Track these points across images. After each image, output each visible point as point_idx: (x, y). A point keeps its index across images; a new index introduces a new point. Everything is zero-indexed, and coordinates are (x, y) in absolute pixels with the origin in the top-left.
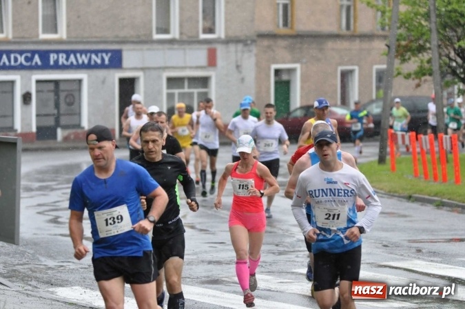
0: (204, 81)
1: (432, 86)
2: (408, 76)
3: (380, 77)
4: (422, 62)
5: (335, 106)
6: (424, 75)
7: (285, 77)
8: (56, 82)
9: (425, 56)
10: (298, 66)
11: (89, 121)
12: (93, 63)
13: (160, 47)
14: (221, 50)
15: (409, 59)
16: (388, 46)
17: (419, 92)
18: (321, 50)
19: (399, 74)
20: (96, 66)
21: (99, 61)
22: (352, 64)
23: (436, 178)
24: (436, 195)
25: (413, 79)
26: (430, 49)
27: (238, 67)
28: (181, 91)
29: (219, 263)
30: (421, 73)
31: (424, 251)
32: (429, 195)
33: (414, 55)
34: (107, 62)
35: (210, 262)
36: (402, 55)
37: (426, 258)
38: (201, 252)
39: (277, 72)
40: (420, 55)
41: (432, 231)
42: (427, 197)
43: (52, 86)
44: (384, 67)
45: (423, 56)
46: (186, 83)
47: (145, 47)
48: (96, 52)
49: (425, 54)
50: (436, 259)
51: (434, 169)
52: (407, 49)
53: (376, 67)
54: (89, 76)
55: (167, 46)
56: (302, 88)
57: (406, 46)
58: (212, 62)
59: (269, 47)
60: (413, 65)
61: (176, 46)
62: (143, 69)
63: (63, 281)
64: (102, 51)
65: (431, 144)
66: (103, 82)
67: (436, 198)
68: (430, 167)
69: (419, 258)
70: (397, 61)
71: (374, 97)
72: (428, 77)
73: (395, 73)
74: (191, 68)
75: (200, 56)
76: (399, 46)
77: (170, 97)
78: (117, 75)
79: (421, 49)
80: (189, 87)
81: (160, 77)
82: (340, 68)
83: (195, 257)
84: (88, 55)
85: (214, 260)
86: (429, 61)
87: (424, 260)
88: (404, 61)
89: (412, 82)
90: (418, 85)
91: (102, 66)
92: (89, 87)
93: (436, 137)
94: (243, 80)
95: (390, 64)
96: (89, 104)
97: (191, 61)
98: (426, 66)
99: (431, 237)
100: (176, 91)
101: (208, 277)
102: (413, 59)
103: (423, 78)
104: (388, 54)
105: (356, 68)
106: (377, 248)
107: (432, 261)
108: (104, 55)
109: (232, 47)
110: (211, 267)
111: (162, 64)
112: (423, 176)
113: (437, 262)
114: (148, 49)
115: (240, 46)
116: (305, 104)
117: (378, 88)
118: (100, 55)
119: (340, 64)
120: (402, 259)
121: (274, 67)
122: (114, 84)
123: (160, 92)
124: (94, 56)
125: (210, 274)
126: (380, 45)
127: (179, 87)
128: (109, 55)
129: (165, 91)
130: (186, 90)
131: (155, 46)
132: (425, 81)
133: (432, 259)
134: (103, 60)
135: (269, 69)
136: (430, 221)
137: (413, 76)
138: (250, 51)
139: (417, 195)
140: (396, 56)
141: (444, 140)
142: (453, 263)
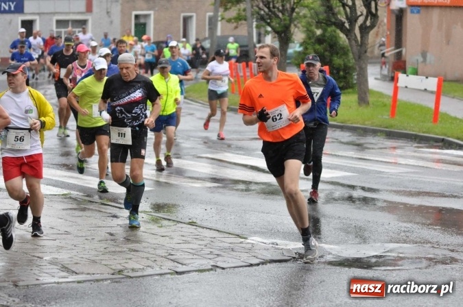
0: (83, 23)
1: (246, 28)
2: (229, 21)
4: (239, 10)
6: (241, 20)
7: (142, 21)
9: (242, 6)
10: (152, 12)
12: (2, 9)
14: (95, 1)
15: (230, 8)
17: (236, 33)
18: (169, 1)
19: (223, 19)
20: (5, 12)
21: (7, 8)
22: (192, 12)
25: (233, 23)
26: (244, 1)
27: (108, 13)
28: (66, 30)
30: (239, 18)
31: (232, 146)
33: (234, 5)
34: (12, 8)
36: (225, 5)
39: (137, 17)
40: (238, 5)
44: (212, 14)
45: (240, 6)
46: (70, 24)
50: (240, 152)
53: (208, 14)
56: (155, 29)
58: (89, 9)
60: (232, 12)
62: (39, 14)
64: (9, 1)
65: (244, 69)
66: (10, 23)
69: (229, 152)
70: (221, 10)
71: (207, 35)
72: (243, 22)
73: (220, 18)
74: (74, 13)
75: (80, 5)
78: (20, 18)
81: (51, 20)
82: (183, 15)
86: (244, 10)
87: (233, 153)
88: (226, 9)
89: (232, 25)
90: (236, 27)
91: (9, 11)
92: (0, 27)
93: (247, 66)
94: (111, 22)
95: (216, 12)
97: (74, 9)
98: (242, 13)
99: (239, 137)
100: (63, 30)
102: (233, 8)
103: (240, 22)
104: (214, 5)
105: (194, 15)
106: (199, 144)
107: (237, 154)
108: (11, 4)
111: (53, 11)
112: (238, 93)
113: (241, 154)
116: (157, 40)
118: (7, 3)
119: (183, 12)
120: (217, 153)
121: (135, 13)
122: (18, 24)
127: (64, 27)
128: (15, 3)
132: (242, 24)
133: (238, 152)
134: (10, 7)
135: (131, 14)
137: (233, 21)
138: (117, 2)
139: (232, 107)
140: (221, 6)
141: (253, 67)
142: (253, 156)
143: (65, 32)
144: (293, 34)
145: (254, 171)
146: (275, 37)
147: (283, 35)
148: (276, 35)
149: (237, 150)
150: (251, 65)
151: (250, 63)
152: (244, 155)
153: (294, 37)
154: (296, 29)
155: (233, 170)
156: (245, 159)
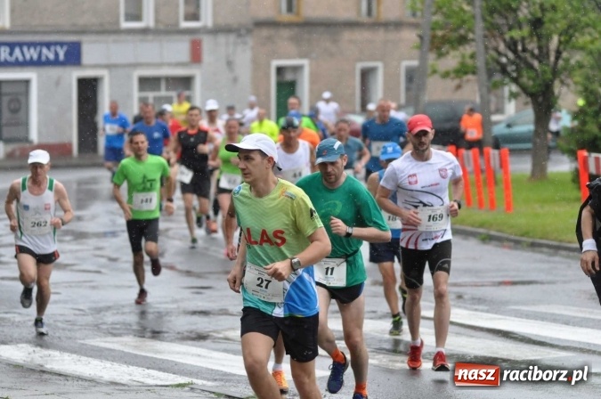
0: (186, 82)
1: (476, 88)
2: (446, 75)
3: (411, 76)
4: (463, 56)
5: (354, 112)
6: (466, 73)
7: (289, 77)
9: (468, 50)
10: (305, 62)
11: (40, 133)
12: (43, 58)
13: (129, 38)
14: (207, 43)
15: (448, 53)
16: (421, 37)
17: (458, 96)
18: (335, 41)
19: (434, 72)
20: (48, 63)
21: (51, 56)
22: (376, 60)
23: (481, 204)
24: (481, 226)
25: (453, 79)
26: (473, 40)
27: (230, 64)
28: (157, 94)
29: (204, 313)
30: (462, 71)
31: (466, 297)
32: (473, 226)
33: (454, 48)
34: (62, 56)
35: (194, 313)
36: (438, 48)
37: (468, 306)
38: (182, 300)
39: (280, 70)
40: (461, 48)
41: (476, 272)
42: (469, 228)
44: (415, 63)
45: (465, 49)
46: (163, 85)
47: (112, 38)
48: (48, 45)
49: (467, 47)
50: (481, 307)
51: (479, 193)
52: (445, 40)
53: (406, 64)
54: (39, 77)
55: (140, 37)
57: (443, 37)
58: (196, 57)
59: (269, 38)
60: (452, 61)
61: (150, 37)
62: (108, 67)
63: (6, 337)
64: (56, 44)
65: (476, 161)
66: (58, 83)
67: (481, 230)
68: (473, 190)
69: (459, 307)
70: (432, 57)
71: (403, 102)
72: (470, 77)
73: (429, 71)
74: (170, 65)
75: (180, 49)
76: (434, 37)
77: (143, 101)
78: (75, 74)
79: (463, 40)
80: (167, 89)
81: (129, 77)
82: (360, 66)
83: (175, 306)
84: (38, 49)
85: (199, 309)
86: (473, 56)
87: (466, 308)
88: (441, 55)
89: (451, 83)
90: (459, 87)
91: (56, 63)
92: (40, 90)
94: (235, 80)
95: (423, 59)
96: (40, 111)
97: (169, 56)
98: (469, 62)
99: (475, 280)
100: (151, 95)
101: (191, 332)
102: (452, 53)
103: (465, 78)
104: (420, 47)
105: (379, 65)
107: (476, 310)
108: (58, 49)
109: (222, 39)
110: (196, 318)
111: (131, 60)
112: (464, 202)
113: (482, 311)
114: (115, 41)
115: (232, 38)
117: (408, 89)
118: (52, 48)
119: (360, 60)
121: (276, 63)
122: (70, 85)
123: (129, 96)
124: (45, 50)
125: (194, 327)
126: (410, 36)
127: (153, 89)
128: (65, 48)
129: (136, 94)
130: (163, 93)
131: (123, 37)
132: (468, 81)
133: (476, 307)
134: (57, 54)
135: (269, 66)
136: (474, 259)
137: (452, 75)
138: (245, 43)
140: (431, 50)
141: (491, 156)
142: (503, 313)
143: (155, 98)
144: (558, 98)
145: (509, 341)
146: (526, 104)
147: (540, 99)
148: (529, 99)
149: (474, 304)
150: (488, 154)
151: (485, 149)
152: (487, 311)
153: (560, 102)
154: (564, 89)
155: (473, 340)
156: (491, 319)
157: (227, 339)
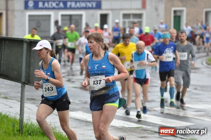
0: (140, 16)
7: (178, 14)
8: (70, 16)
10: (184, 9)
12: (88, 6)
14: (148, 1)
18: (196, 1)
20: (89, 8)
21: (90, 6)
27: (156, 9)
28: (129, 20)
34: (94, 6)
39: (175, 12)
43: (68, 18)
46: (132, 17)
48: (89, 1)
54: (86, 13)
56: (187, 19)
58: (144, 6)
62: (111, 10)
63: (73, 109)
64: (92, 1)
66: (93, 15)
74: (134, 9)
77: (124, 23)
78: (98, 13)
81: (119, 14)
82: (205, 10)
84: (86, 3)
91: (92, 8)
92: (86, 18)
94: (158, 15)
97: (134, 6)
100: (127, 20)
108: (93, 3)
111: (120, 7)
118: (91, 3)
119: (205, 8)
121: (173, 9)
124: (88, 4)
127: (128, 18)
128: (96, 3)
129: (121, 20)
130: (132, 19)
134: (92, 5)
135: (171, 10)
138: (162, 2)
157: (155, 111)
